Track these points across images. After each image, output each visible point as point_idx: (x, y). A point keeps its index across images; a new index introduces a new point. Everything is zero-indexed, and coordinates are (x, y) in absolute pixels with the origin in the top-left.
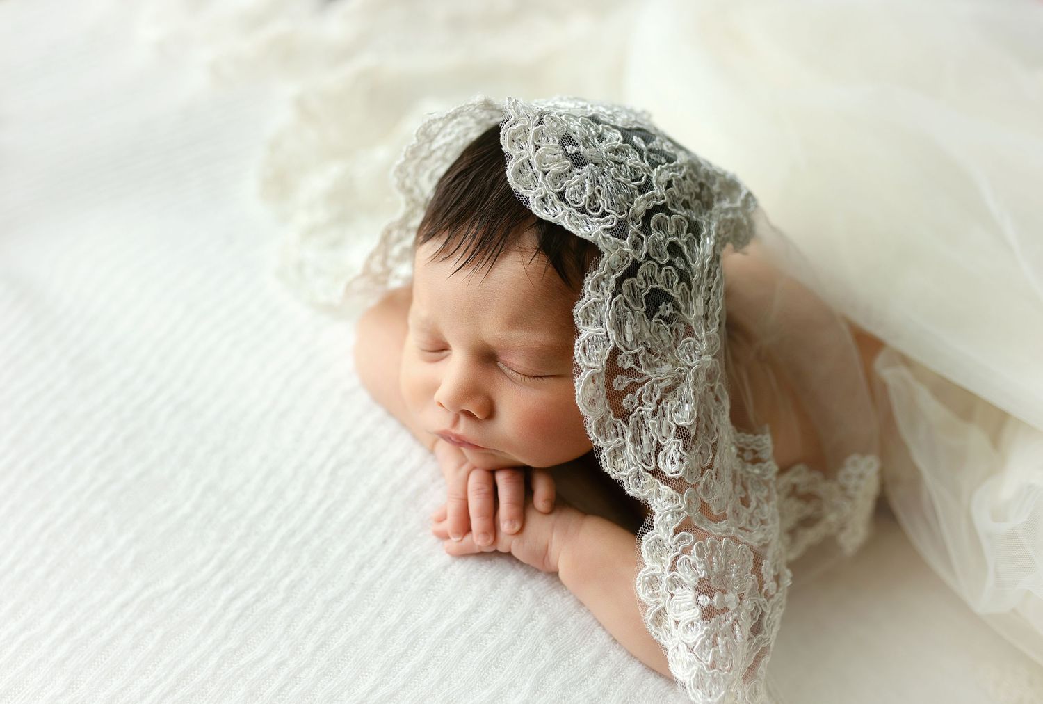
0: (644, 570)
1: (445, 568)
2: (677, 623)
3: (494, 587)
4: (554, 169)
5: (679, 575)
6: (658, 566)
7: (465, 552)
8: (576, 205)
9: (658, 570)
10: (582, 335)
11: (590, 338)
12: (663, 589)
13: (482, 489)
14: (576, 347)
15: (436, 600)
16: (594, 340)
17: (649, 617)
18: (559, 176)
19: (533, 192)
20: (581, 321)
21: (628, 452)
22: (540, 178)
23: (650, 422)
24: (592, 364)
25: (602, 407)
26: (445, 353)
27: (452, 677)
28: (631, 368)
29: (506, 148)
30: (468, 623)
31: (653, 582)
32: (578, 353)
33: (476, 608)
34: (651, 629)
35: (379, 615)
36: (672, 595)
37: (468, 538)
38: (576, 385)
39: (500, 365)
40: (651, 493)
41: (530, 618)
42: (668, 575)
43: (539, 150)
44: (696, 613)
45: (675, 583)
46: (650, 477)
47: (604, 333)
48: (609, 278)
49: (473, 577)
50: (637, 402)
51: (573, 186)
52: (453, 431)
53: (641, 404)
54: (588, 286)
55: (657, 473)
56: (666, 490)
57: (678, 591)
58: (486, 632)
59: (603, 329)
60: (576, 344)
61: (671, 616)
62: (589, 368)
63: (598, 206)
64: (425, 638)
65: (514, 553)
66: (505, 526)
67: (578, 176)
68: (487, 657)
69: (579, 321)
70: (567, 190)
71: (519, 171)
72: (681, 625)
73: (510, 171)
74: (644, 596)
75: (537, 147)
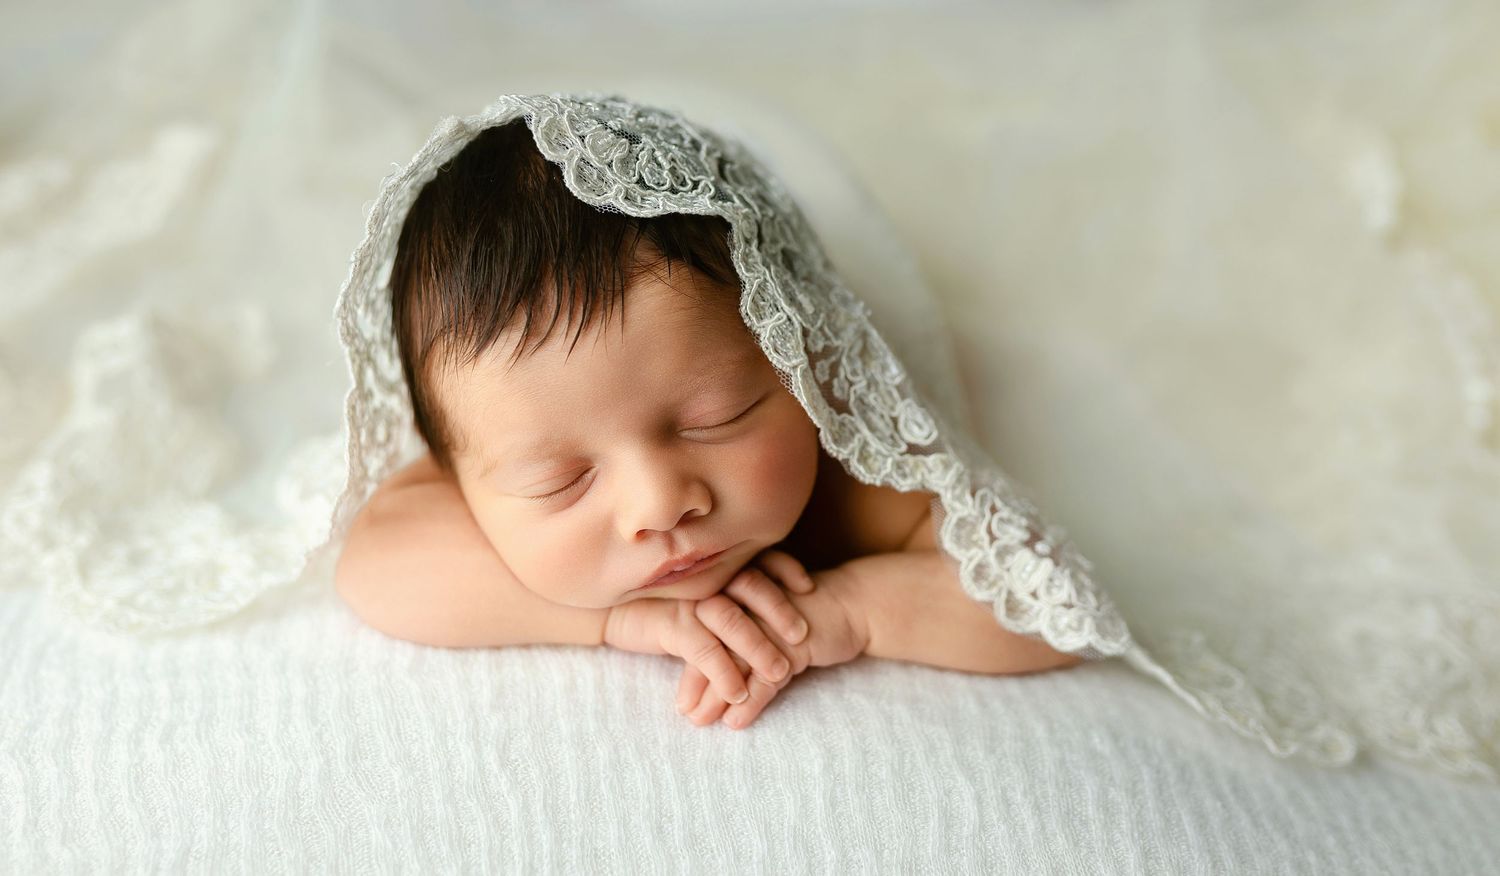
0: (963, 567)
1: (752, 746)
2: (1034, 595)
3: (821, 721)
4: (616, 155)
5: (1004, 540)
6: (974, 551)
7: (762, 707)
8: (665, 187)
9: (976, 555)
10: (763, 335)
11: (774, 333)
12: (994, 568)
13: (733, 614)
14: (767, 353)
15: (780, 785)
16: (781, 333)
17: (1000, 613)
18: (625, 162)
19: (611, 194)
20: (754, 319)
21: (875, 445)
22: (609, 173)
23: (871, 398)
24: (794, 362)
25: (826, 410)
26: (589, 476)
27: (884, 842)
28: (826, 348)
29: (549, 155)
30: (839, 775)
31: (980, 572)
32: (774, 359)
33: (830, 755)
34: (1011, 625)
35: (737, 857)
36: (1008, 570)
37: (755, 686)
38: (796, 395)
39: (685, 434)
40: (923, 475)
41: (890, 720)
42: (992, 552)
43: (586, 140)
44: (1047, 565)
45: (1003, 553)
46: (910, 459)
47: (785, 318)
48: (751, 251)
49: (790, 729)
50: (846, 385)
51: (646, 166)
52: (678, 556)
53: (851, 384)
54: (741, 270)
55: (913, 449)
56: (932, 460)
57: (1010, 560)
58: (867, 766)
59: (781, 314)
60: (764, 349)
61: (1022, 595)
62: (795, 368)
63: (682, 178)
64: (814, 832)
65: (816, 662)
66: (792, 636)
67: (643, 152)
68: (895, 791)
69: (751, 321)
70: (644, 175)
71: (581, 178)
72: (1041, 593)
73: (570, 181)
74: (980, 595)
75: (582, 138)
